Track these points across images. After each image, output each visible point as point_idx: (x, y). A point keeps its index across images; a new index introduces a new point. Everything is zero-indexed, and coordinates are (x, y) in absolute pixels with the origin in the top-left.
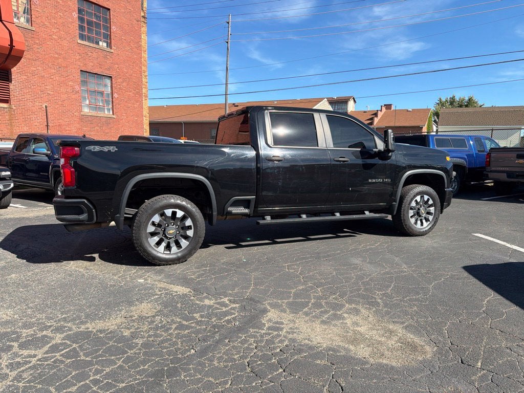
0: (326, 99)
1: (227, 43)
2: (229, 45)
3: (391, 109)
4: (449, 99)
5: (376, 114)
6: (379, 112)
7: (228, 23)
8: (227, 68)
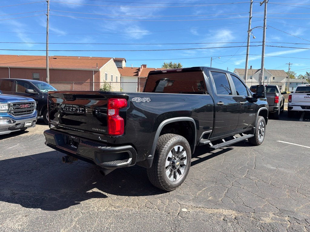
0: (112, 59)
1: (47, 15)
2: (48, 17)
3: (146, 67)
4: (169, 64)
5: (139, 70)
6: (141, 69)
7: (48, 2)
8: (47, 32)
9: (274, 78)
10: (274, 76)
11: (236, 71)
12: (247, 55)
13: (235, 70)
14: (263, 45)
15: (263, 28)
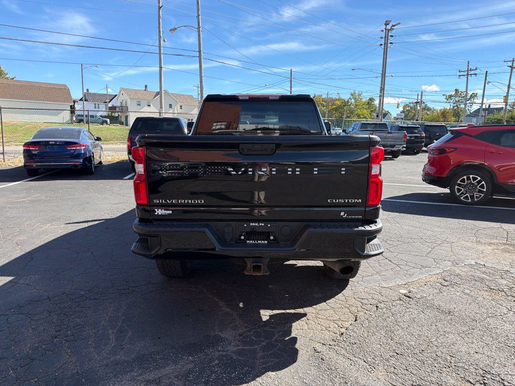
9: (181, 106)
10: (181, 104)
11: (123, 92)
12: (160, 67)
13: (121, 91)
14: (200, 57)
15: (197, 30)
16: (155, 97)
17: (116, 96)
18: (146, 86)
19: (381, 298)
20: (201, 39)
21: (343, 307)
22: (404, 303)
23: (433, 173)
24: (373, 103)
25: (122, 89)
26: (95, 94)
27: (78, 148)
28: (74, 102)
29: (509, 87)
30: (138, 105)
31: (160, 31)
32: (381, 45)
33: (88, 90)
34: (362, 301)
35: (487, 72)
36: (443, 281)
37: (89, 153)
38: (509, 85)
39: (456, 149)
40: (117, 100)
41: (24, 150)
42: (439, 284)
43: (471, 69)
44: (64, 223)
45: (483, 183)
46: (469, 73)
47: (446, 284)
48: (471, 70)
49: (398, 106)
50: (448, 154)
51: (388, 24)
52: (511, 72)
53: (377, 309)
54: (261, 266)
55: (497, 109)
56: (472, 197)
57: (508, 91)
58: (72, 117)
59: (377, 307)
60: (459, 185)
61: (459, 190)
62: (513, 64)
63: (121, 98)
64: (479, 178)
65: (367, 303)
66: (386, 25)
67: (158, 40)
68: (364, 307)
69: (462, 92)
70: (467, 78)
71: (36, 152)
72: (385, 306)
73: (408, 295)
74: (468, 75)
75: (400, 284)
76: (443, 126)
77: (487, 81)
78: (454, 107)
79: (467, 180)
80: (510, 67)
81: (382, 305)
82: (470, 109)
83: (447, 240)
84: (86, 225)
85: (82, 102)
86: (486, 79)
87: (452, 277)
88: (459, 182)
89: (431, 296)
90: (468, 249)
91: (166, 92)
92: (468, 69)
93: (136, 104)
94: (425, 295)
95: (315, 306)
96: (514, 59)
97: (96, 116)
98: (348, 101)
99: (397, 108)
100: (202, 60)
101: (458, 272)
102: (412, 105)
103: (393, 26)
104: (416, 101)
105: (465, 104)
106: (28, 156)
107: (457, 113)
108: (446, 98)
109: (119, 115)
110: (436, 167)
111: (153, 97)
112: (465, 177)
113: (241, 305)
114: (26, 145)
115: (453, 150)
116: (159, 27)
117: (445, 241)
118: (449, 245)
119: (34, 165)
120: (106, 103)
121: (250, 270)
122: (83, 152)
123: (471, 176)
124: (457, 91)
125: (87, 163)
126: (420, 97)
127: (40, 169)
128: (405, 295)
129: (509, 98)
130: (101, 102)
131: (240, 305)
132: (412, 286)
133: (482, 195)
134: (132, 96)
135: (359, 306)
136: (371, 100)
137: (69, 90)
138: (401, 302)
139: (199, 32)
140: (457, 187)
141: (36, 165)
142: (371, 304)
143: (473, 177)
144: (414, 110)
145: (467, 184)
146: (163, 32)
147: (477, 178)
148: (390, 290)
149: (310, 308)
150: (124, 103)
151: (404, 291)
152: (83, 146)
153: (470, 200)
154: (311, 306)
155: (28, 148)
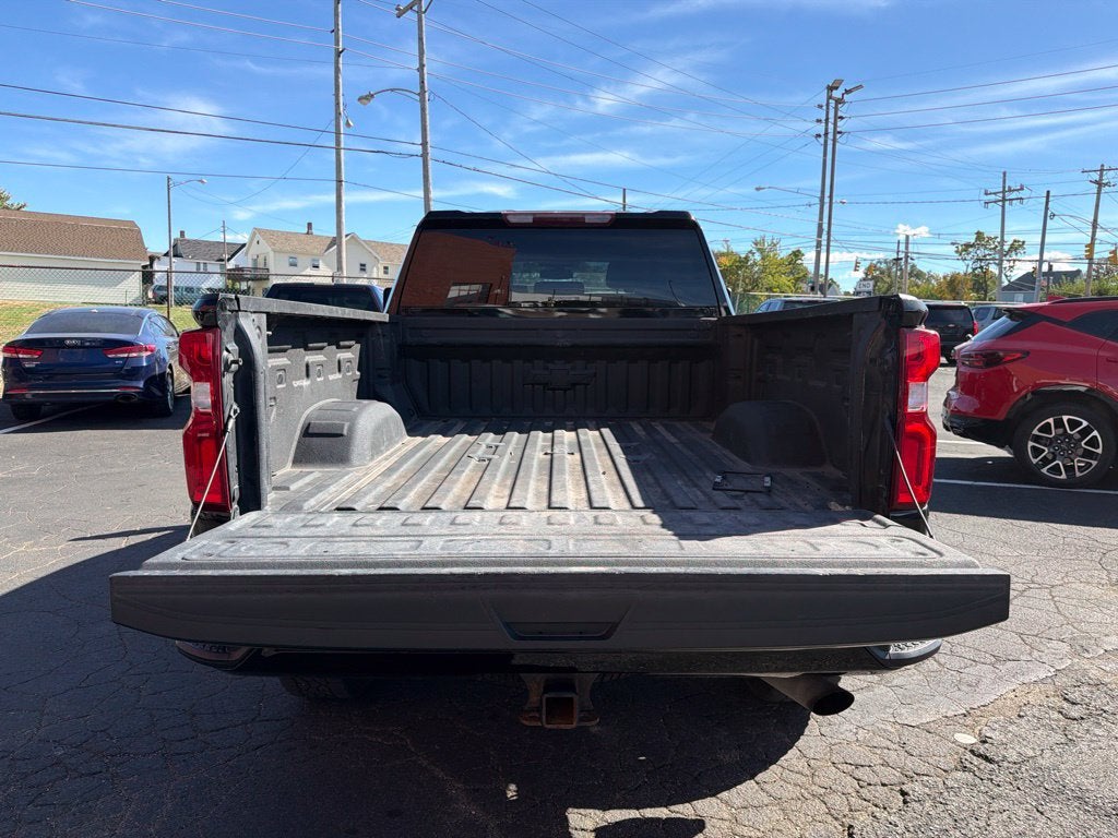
9: (386, 268)
10: (386, 264)
11: (258, 237)
12: (339, 182)
13: (254, 235)
14: (424, 155)
15: (418, 98)
16: (328, 249)
17: (244, 245)
18: (310, 225)
19: (912, 764)
20: (428, 117)
21: (806, 795)
22: (978, 781)
23: (971, 411)
24: (799, 262)
25: (256, 231)
26: (197, 243)
27: (135, 355)
28: (152, 259)
29: (1095, 225)
30: (291, 265)
31: (338, 104)
32: (818, 136)
33: (182, 233)
34: (859, 773)
35: (1048, 192)
36: (1066, 705)
37: (160, 366)
38: (1095, 220)
39: (1028, 353)
40: (246, 254)
41: (5, 359)
42: (1056, 715)
43: (1009, 187)
44: (69, 537)
45: (1095, 433)
46: (1005, 197)
47: (1075, 712)
48: (1010, 190)
49: (856, 266)
50: (1007, 366)
51: (837, 88)
52: (1099, 193)
53: (905, 802)
54: (571, 699)
55: (1066, 274)
56: (1069, 469)
57: (1094, 233)
58: (145, 291)
59: (903, 793)
60: (1037, 439)
61: (1037, 452)
62: (1101, 176)
63: (254, 251)
64: (1085, 423)
65: (874, 780)
66: (831, 89)
67: (334, 122)
68: (864, 792)
69: (990, 239)
70: (1003, 207)
71: (33, 365)
72: (927, 790)
73: (982, 749)
74: (1004, 200)
75: (950, 714)
76: (962, 308)
77: (1049, 213)
78: (974, 269)
79: (1056, 427)
80: (1096, 182)
81: (918, 787)
82: (1008, 274)
83: (1035, 579)
84: (123, 543)
85: (167, 259)
86: (1047, 208)
87: (1085, 689)
88: (1035, 432)
89: (1047, 753)
90: (1098, 604)
91: (353, 238)
92: (1004, 187)
93: (288, 264)
94: (1031, 753)
95: (724, 795)
96: (1102, 166)
97: (199, 289)
98: (747, 258)
99: (856, 270)
100: (430, 163)
101: (1094, 673)
102: (883, 266)
103: (847, 92)
104: (895, 256)
105: (1000, 265)
106: (14, 374)
107: (980, 283)
108: (957, 252)
109: (249, 288)
110: (978, 396)
111: (325, 248)
112: (1051, 420)
113: (512, 792)
114: (10, 347)
115: (1019, 355)
116: (337, 95)
117: (1033, 582)
118: (1045, 593)
119: (29, 394)
120: (223, 260)
121: (539, 710)
122: (145, 364)
123: (1065, 418)
124: (979, 235)
125: (155, 390)
126: (902, 247)
127: (43, 404)
128: (972, 751)
129: (1097, 248)
130: (211, 258)
131: (510, 794)
132: (984, 721)
133: (1094, 463)
134: (277, 247)
135: (850, 791)
136: (797, 254)
137: (140, 232)
138: (968, 776)
139: (423, 101)
140: (1031, 444)
141: (34, 395)
142: (884, 785)
143: (1069, 420)
144: (889, 276)
145: (1056, 437)
146: (345, 105)
147: (1081, 424)
148: (929, 735)
149: (713, 800)
150: (261, 260)
151: (968, 739)
152: (146, 350)
153: (1064, 476)
154: (714, 795)
155: (15, 355)
